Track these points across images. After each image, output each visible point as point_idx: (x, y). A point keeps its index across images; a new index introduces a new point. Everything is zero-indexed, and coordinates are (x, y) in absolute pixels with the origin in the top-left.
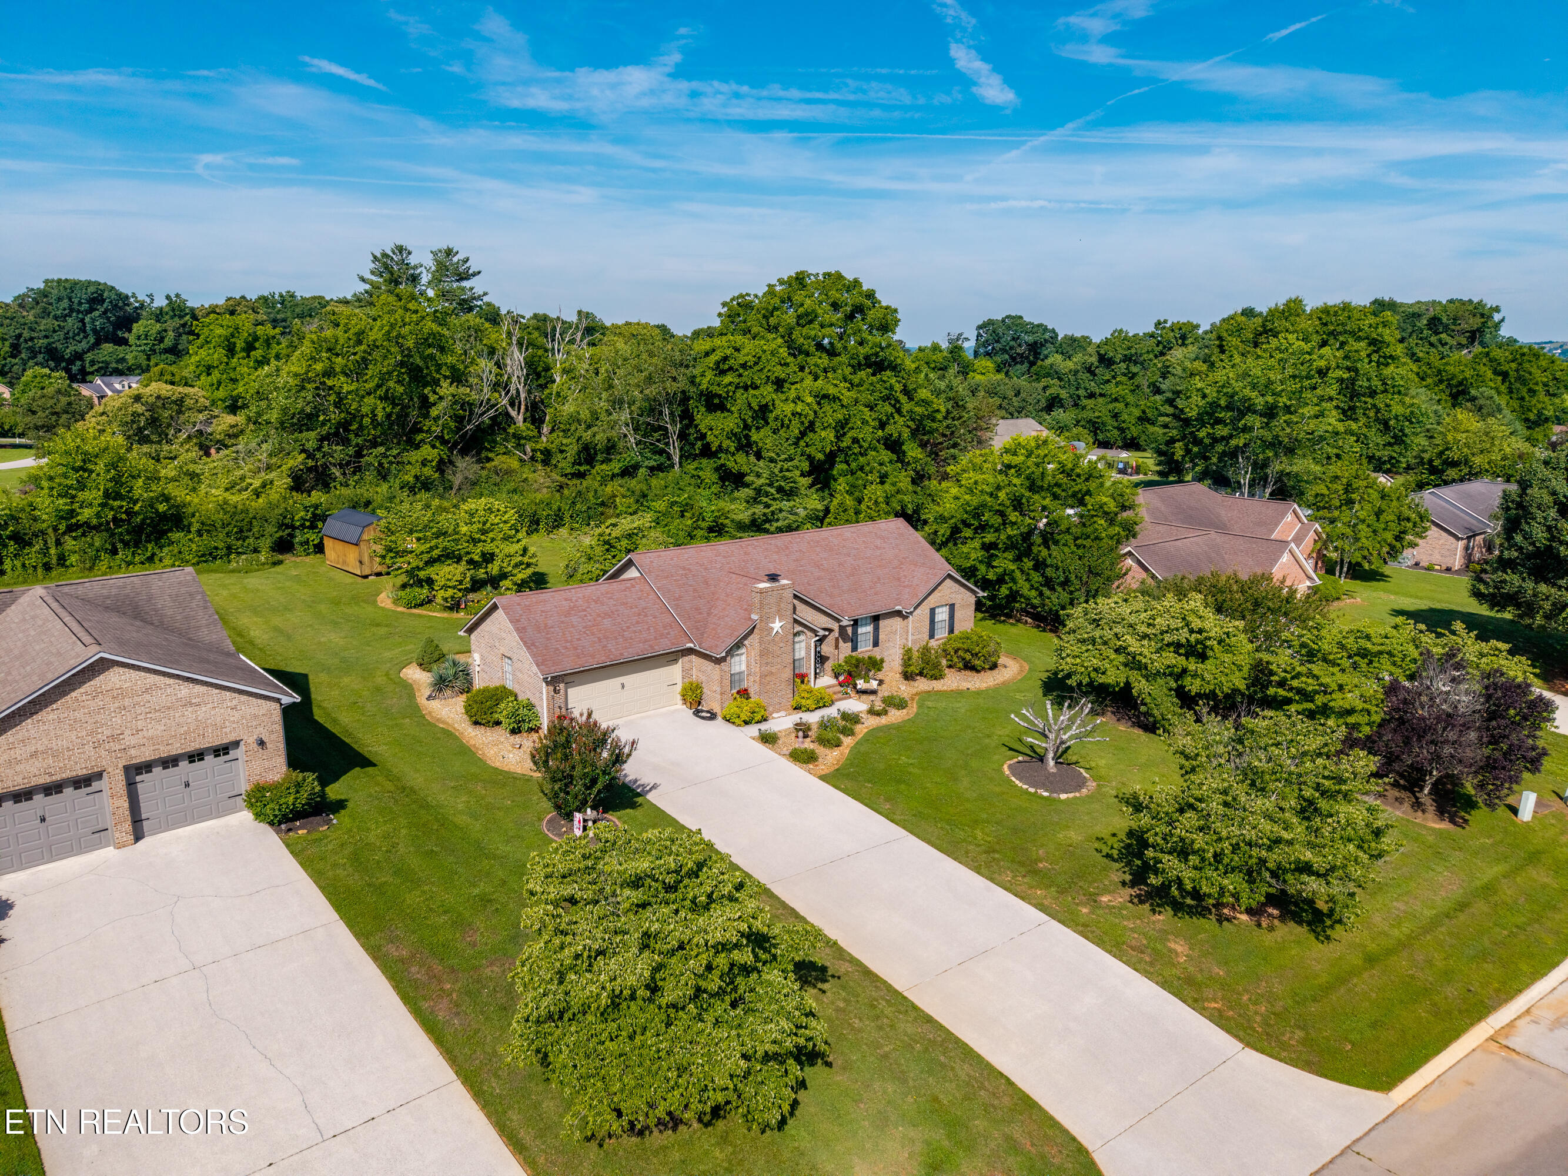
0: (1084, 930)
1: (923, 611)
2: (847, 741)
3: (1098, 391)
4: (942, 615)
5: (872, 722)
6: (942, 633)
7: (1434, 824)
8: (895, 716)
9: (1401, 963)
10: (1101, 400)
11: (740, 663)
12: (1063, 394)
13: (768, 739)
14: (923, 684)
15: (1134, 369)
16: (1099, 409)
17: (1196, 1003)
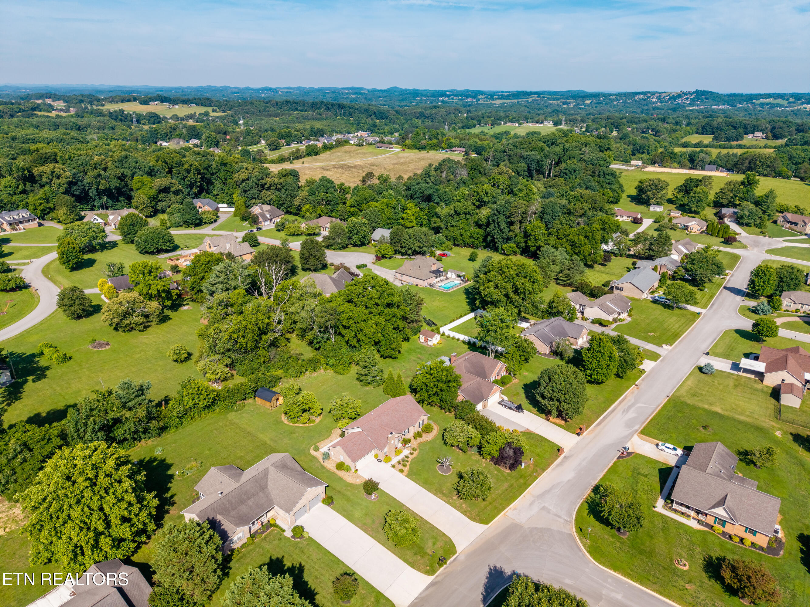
0: (451, 504)
1: (417, 424)
2: (408, 464)
4: (421, 422)
5: (411, 457)
6: (421, 426)
8: (416, 453)
9: (495, 503)
11: (386, 450)
13: (393, 466)
14: (419, 440)
17: (465, 515)
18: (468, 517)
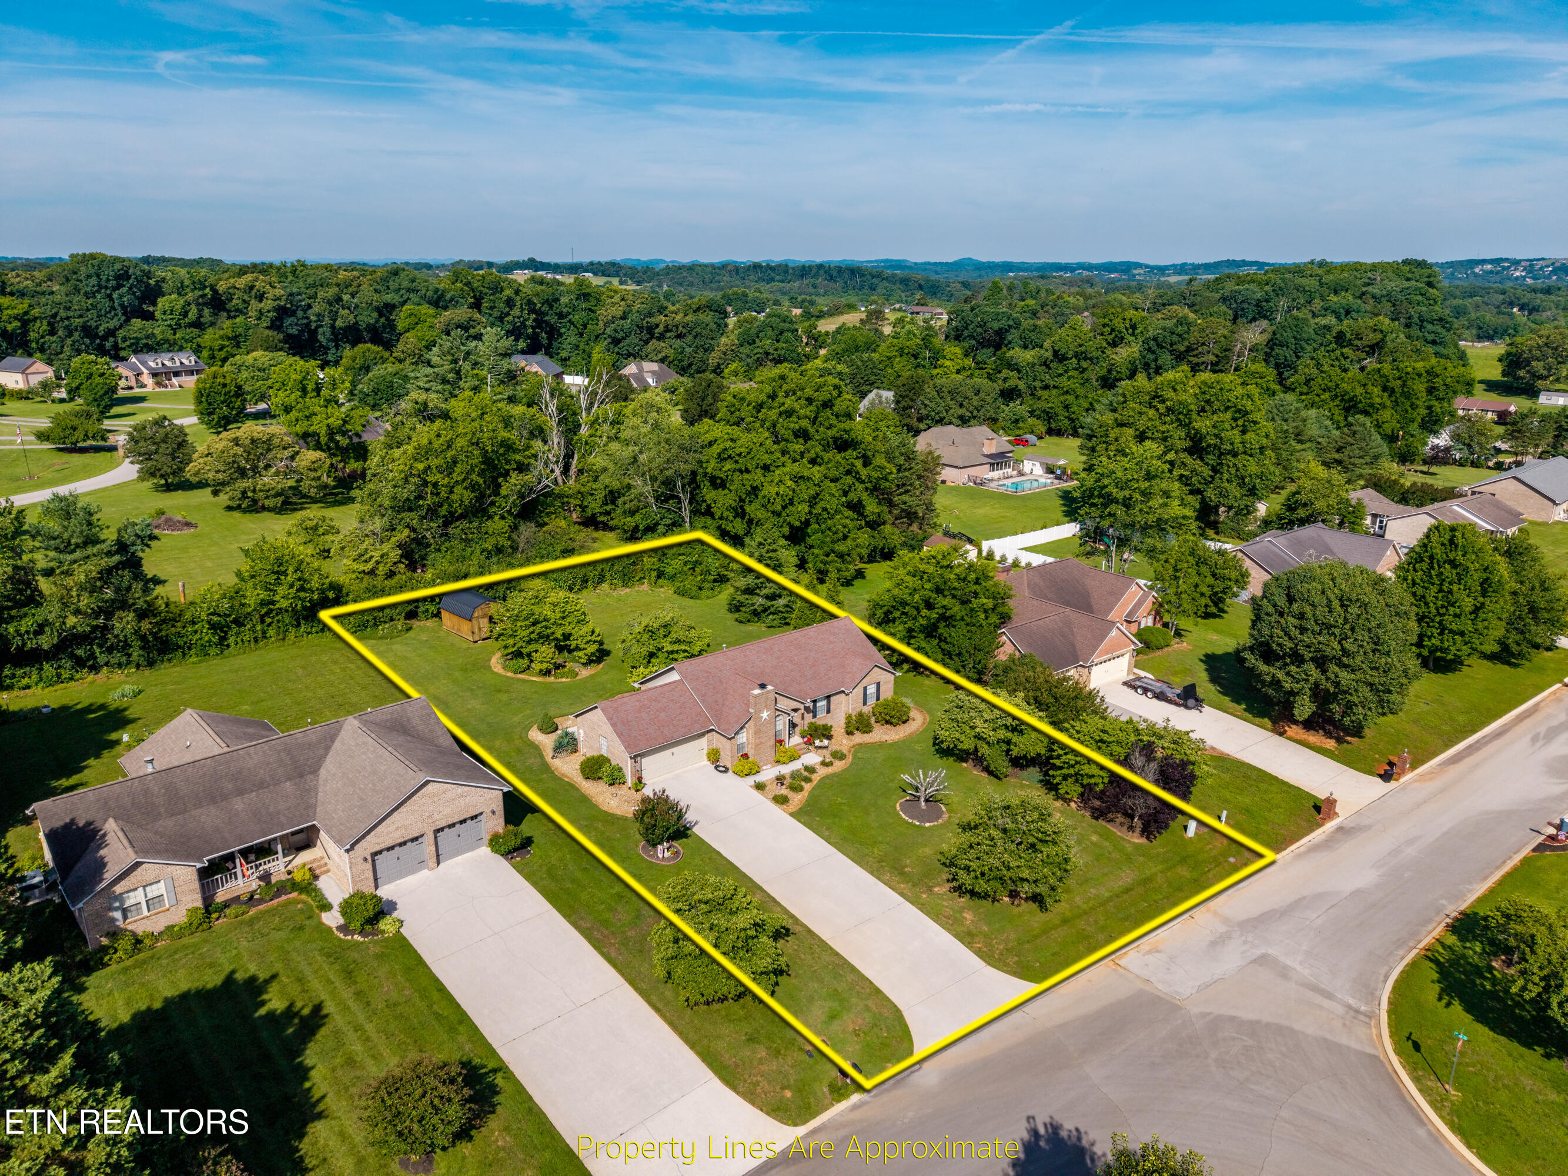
0: (922, 907)
1: (859, 690)
2: (807, 787)
3: (1052, 383)
4: (872, 690)
5: (823, 771)
6: (872, 701)
7: (1137, 839)
8: (839, 766)
9: (1081, 924)
10: (1054, 392)
11: (742, 738)
12: (1021, 385)
13: (760, 787)
14: (859, 738)
15: (1085, 364)
16: (1051, 400)
17: (969, 945)
18: (979, 953)
